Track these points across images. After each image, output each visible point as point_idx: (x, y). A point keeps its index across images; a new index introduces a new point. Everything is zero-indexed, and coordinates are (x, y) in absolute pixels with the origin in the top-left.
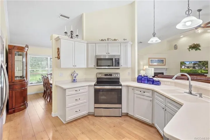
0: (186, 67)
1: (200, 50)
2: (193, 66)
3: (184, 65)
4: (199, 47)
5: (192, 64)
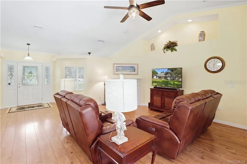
1: (176, 50)
2: (165, 76)
3: (156, 75)
4: (176, 47)
5: (164, 73)
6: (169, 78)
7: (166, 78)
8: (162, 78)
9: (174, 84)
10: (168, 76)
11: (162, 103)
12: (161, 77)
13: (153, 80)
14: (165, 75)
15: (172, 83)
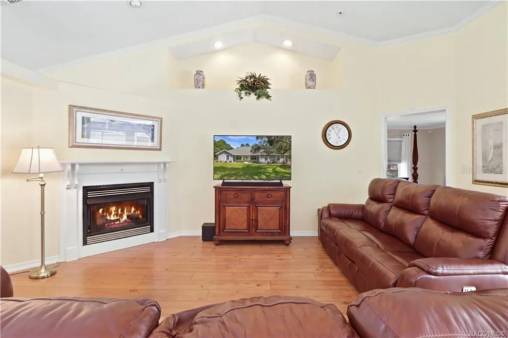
0: (231, 159)
1: (268, 97)
2: (251, 154)
3: (224, 152)
4: (268, 90)
5: (250, 149)
6: (262, 160)
7: (254, 158)
8: (245, 159)
9: (275, 171)
10: (261, 155)
11: (251, 221)
12: (241, 156)
13: (218, 165)
14: (251, 151)
15: (270, 170)
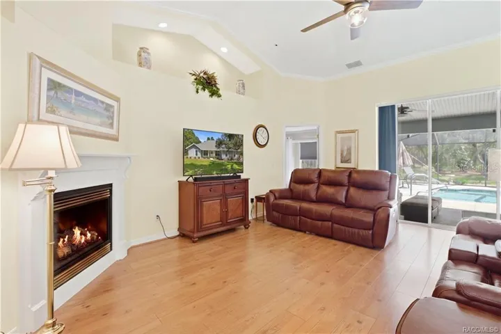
0: (199, 154)
2: (216, 149)
3: (193, 147)
5: (215, 143)
6: (224, 156)
7: (218, 154)
8: (211, 155)
10: (223, 151)
11: (224, 213)
12: (207, 151)
14: (216, 146)
15: (229, 166)
